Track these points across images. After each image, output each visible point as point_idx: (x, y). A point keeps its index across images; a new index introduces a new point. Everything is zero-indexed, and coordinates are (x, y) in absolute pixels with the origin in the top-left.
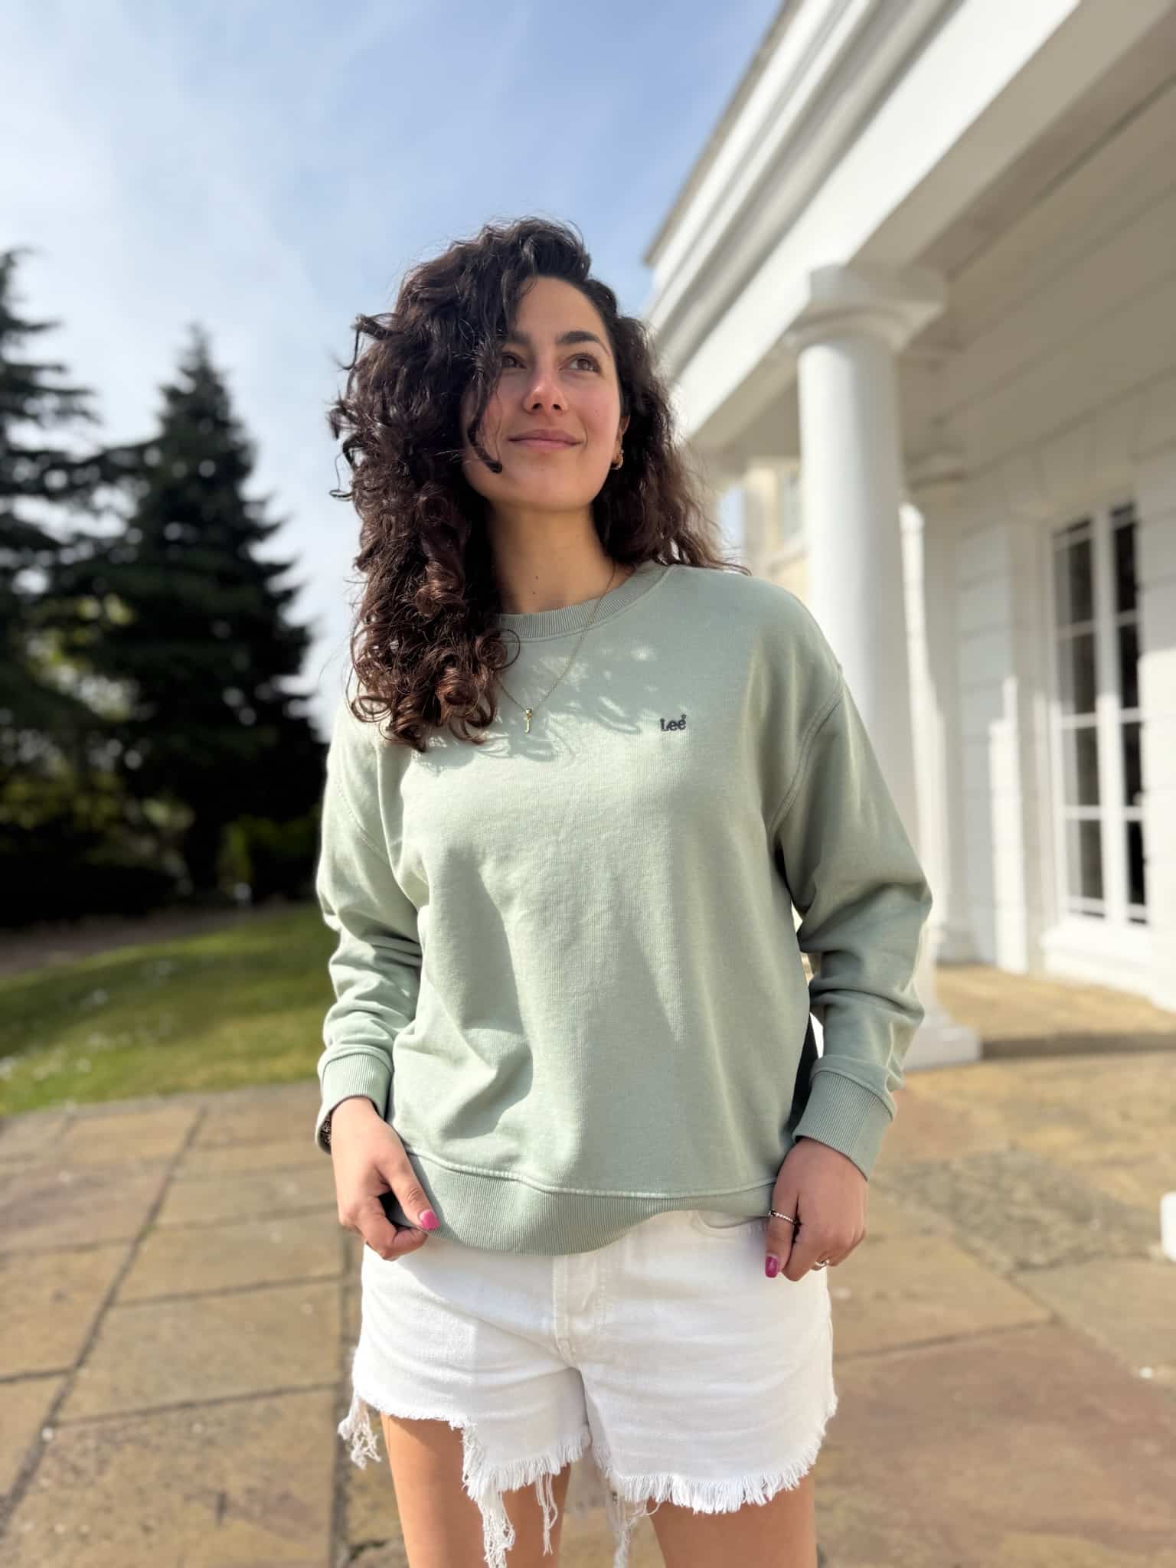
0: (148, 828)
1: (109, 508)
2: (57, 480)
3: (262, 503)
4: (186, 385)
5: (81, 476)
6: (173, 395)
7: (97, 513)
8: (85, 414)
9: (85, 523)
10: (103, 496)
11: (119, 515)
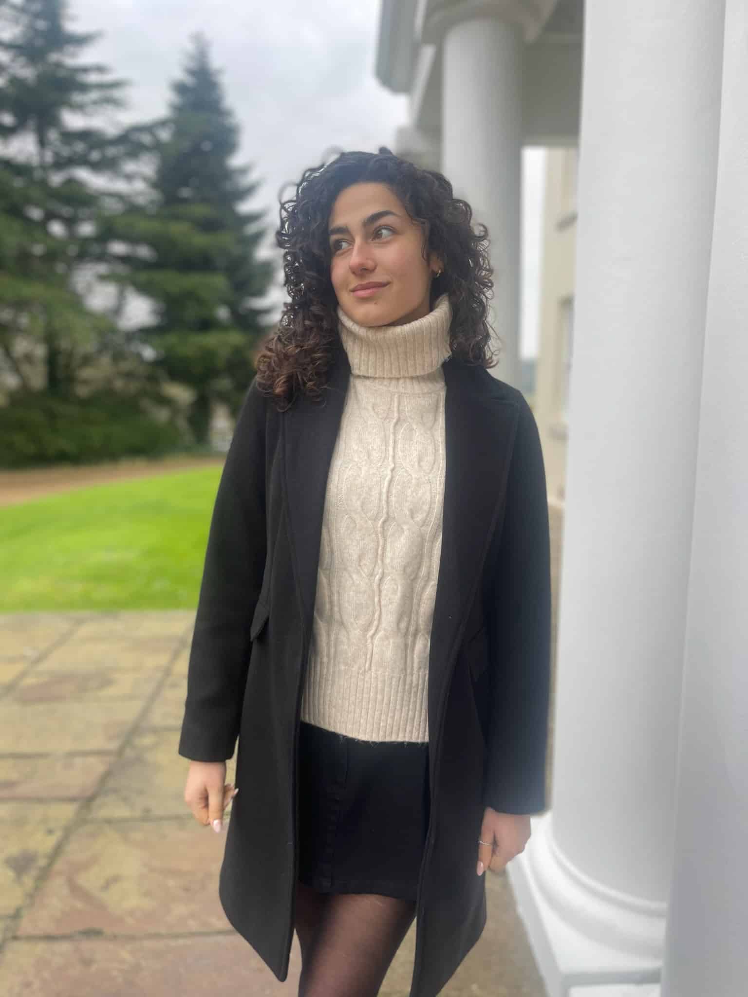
1: (136, 174)
2: (95, 155)
3: (244, 171)
4: (189, 80)
5: (111, 151)
6: (180, 88)
7: (129, 177)
8: (116, 103)
9: (120, 186)
10: (130, 167)
11: (145, 179)
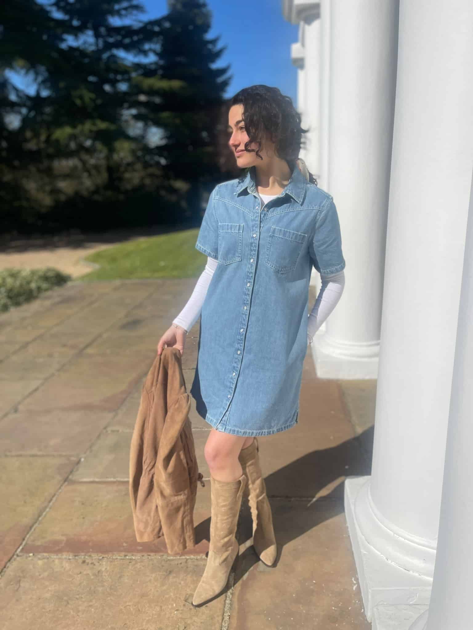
0: (174, 191)
1: (151, 50)
2: (127, 41)
5: (136, 38)
7: (145, 53)
9: (141, 60)
11: (155, 52)
